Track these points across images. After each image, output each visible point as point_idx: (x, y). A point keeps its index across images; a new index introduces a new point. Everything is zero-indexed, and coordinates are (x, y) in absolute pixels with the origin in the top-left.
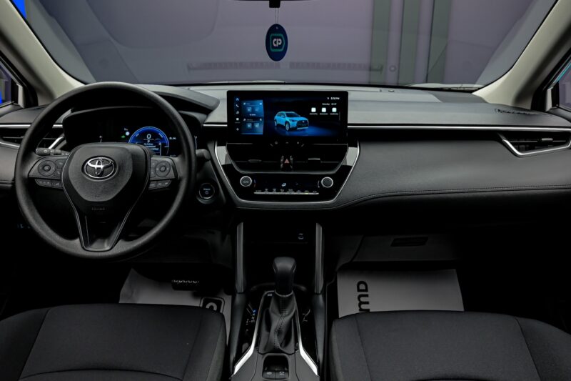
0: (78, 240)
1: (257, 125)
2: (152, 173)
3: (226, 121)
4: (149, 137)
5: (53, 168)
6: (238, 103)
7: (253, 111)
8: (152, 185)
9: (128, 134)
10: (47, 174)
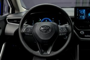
0: (39, 51)
1: (83, 17)
2: (60, 31)
3: (74, 15)
4: (46, 21)
5: (30, 30)
6: (78, 10)
7: (82, 13)
8: (60, 34)
9: (40, 20)
10: (28, 31)
